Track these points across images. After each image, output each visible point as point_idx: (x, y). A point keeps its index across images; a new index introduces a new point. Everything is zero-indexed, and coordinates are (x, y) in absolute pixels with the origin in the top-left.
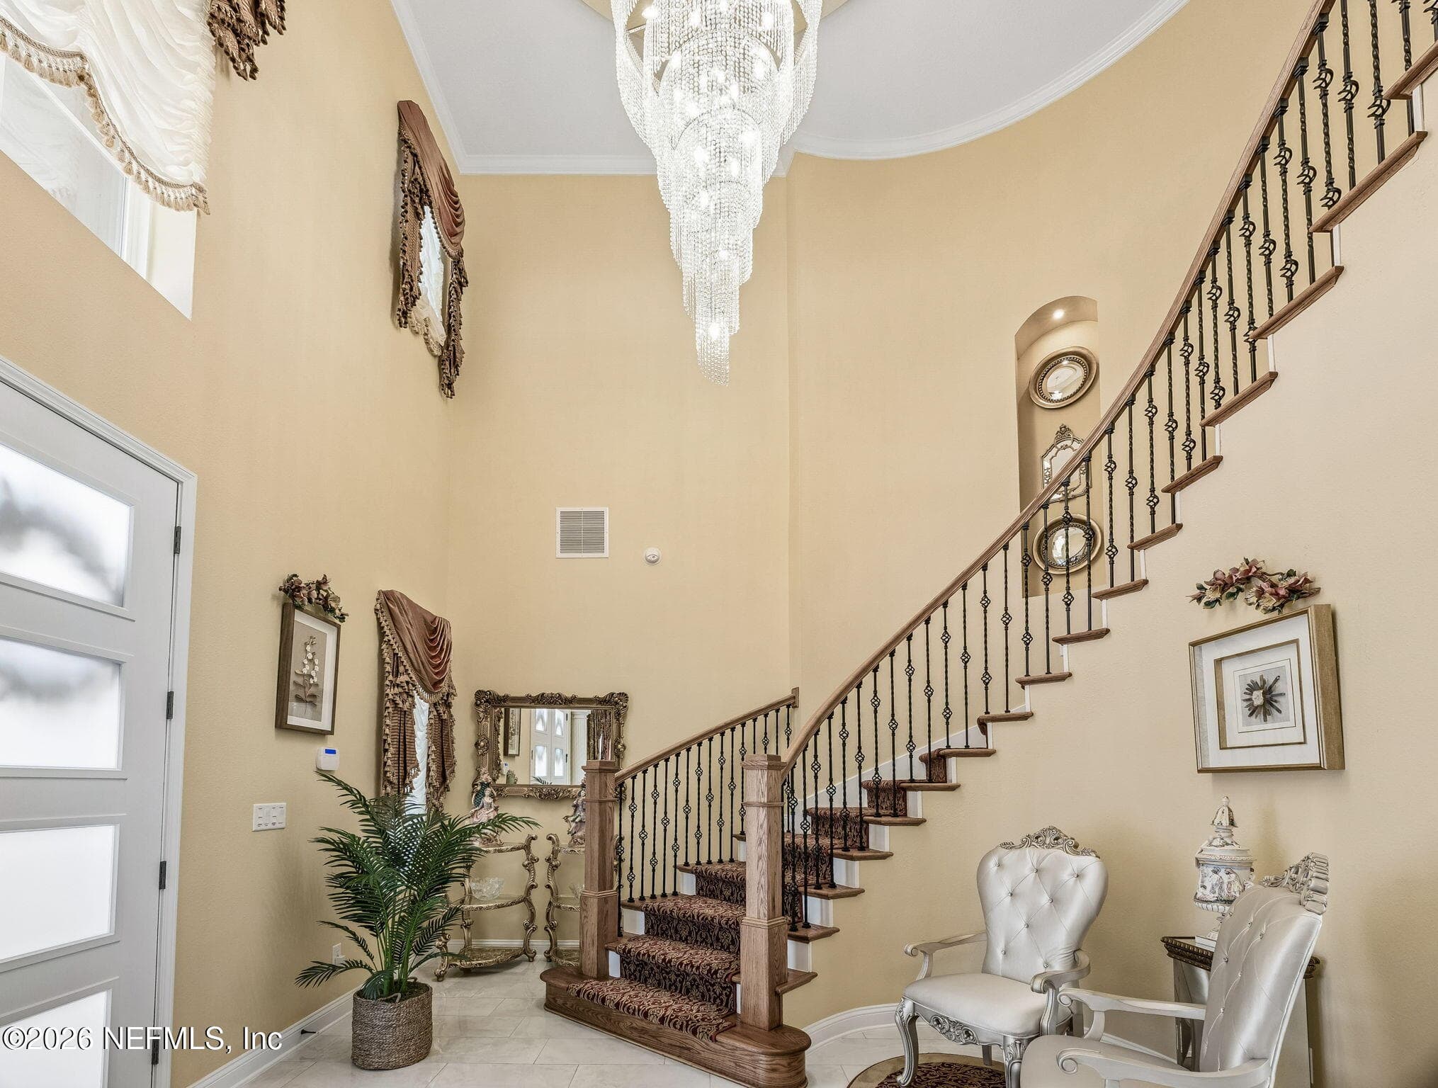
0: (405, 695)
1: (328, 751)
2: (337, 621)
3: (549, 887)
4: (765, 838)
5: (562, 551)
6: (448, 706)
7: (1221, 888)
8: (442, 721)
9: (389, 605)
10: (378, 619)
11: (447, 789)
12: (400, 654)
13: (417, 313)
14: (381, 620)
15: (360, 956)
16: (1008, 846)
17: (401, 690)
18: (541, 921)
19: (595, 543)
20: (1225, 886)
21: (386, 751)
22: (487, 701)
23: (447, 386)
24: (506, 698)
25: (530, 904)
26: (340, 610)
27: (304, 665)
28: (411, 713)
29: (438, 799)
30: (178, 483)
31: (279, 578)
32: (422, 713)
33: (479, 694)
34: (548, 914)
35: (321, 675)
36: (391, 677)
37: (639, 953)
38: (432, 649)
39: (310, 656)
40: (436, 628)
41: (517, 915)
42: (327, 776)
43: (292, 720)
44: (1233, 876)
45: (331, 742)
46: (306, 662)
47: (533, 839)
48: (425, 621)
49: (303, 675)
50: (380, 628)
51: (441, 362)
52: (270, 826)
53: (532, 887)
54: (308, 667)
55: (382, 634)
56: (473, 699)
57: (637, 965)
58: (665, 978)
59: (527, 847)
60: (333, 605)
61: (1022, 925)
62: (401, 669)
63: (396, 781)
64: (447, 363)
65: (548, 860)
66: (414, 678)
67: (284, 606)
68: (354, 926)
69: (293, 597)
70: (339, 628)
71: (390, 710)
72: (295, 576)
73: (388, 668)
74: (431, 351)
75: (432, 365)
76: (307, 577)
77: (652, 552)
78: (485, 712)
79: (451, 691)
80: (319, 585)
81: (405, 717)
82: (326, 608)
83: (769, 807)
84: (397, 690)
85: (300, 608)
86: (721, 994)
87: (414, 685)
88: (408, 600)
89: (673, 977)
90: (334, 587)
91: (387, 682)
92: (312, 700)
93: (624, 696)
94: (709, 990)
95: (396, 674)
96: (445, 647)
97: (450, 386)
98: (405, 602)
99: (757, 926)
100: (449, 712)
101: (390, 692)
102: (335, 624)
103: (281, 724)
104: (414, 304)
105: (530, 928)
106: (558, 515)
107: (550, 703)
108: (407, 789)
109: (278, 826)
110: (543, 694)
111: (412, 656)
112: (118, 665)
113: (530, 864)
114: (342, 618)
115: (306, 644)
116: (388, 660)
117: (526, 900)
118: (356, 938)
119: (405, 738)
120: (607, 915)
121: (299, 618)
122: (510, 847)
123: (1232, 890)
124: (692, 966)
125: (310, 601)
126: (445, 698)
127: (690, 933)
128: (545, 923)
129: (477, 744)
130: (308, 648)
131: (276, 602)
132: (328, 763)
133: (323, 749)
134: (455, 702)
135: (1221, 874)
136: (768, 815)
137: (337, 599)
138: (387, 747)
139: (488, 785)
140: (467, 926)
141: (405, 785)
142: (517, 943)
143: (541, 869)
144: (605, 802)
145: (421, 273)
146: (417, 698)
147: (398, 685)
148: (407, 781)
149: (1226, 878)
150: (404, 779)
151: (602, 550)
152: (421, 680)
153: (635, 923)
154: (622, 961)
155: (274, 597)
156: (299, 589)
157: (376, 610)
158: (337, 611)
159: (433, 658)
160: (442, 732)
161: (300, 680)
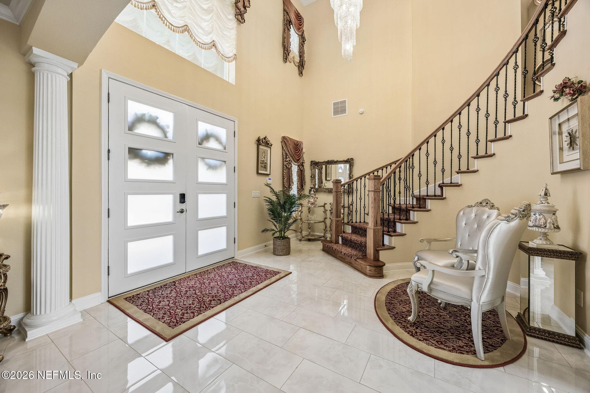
0: (289, 164)
1: (269, 179)
2: (270, 146)
3: (330, 218)
4: (373, 201)
5: (334, 115)
6: (303, 166)
7: (536, 221)
8: (301, 170)
9: (285, 140)
10: (282, 144)
11: (303, 189)
12: (287, 153)
13: (291, 55)
14: (283, 144)
15: (274, 227)
16: (469, 207)
17: (288, 162)
18: (328, 229)
19: (343, 111)
20: (537, 220)
21: (284, 179)
22: (314, 164)
23: (301, 73)
24: (318, 163)
25: (325, 223)
26: (271, 143)
27: (263, 158)
28: (291, 168)
29: (301, 192)
30: (234, 121)
31: (256, 139)
32: (295, 169)
33: (312, 162)
34: (330, 226)
35: (267, 160)
36: (285, 159)
37: (345, 237)
38: (296, 150)
39: (264, 156)
40: (298, 144)
41: (322, 226)
42: (268, 185)
43: (260, 172)
44: (541, 216)
45: (270, 177)
46: (263, 157)
47: (326, 204)
48: (294, 143)
49: (262, 161)
50: (282, 146)
51: (299, 67)
52: (256, 196)
53: (326, 218)
54: (263, 159)
55: (283, 148)
56: (310, 163)
57: (345, 240)
58: (351, 245)
59: (324, 206)
60: (269, 143)
61: (467, 235)
62: (288, 157)
63: (287, 187)
64: (300, 67)
65: (330, 210)
66: (291, 159)
67: (257, 144)
68: (273, 221)
69: (259, 142)
70: (271, 148)
71: (285, 168)
72: (260, 137)
73: (284, 157)
74: (295, 65)
75: (297, 68)
76: (262, 137)
77: (361, 110)
78: (313, 167)
79: (303, 162)
80: (265, 138)
81: (289, 170)
82: (267, 144)
83: (374, 192)
84: (287, 163)
85: (260, 145)
86: (364, 250)
87: (291, 161)
88: (289, 138)
89: (353, 244)
90: (269, 138)
91: (284, 161)
92: (265, 167)
93: (352, 159)
94: (361, 249)
95: (286, 158)
96: (301, 149)
97: (302, 73)
98: (288, 139)
99: (371, 229)
100: (303, 168)
101: (285, 163)
102: (269, 147)
103: (258, 173)
104: (289, 55)
105: (325, 230)
106: (333, 104)
107: (331, 163)
108: (291, 189)
109: (258, 196)
110: (328, 160)
111: (290, 153)
112: (225, 162)
113: (325, 211)
114: (271, 145)
115: (263, 153)
116: (284, 155)
117: (324, 222)
118: (274, 225)
119: (289, 175)
120: (338, 225)
121: (261, 147)
122: (318, 206)
123: (540, 222)
124: (357, 241)
125: (263, 142)
126: (301, 164)
127: (362, 232)
128: (330, 229)
129: (311, 177)
130: (263, 154)
131: (256, 144)
132: (269, 182)
133: (268, 178)
134: (305, 165)
135: (536, 215)
136: (374, 194)
137: (269, 141)
138: (284, 178)
139: (313, 188)
140: (309, 228)
141: (290, 188)
142: (323, 234)
143: (328, 213)
144: (338, 192)
145: (290, 45)
146: (292, 164)
147: (287, 161)
148: (290, 187)
149: (538, 217)
150: (290, 186)
151: (345, 113)
152: (293, 159)
153: (349, 229)
154: (342, 239)
155: (255, 143)
156: (260, 140)
157: (281, 142)
158: (270, 144)
159: (297, 153)
160: (301, 173)
161: (262, 162)
